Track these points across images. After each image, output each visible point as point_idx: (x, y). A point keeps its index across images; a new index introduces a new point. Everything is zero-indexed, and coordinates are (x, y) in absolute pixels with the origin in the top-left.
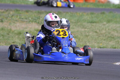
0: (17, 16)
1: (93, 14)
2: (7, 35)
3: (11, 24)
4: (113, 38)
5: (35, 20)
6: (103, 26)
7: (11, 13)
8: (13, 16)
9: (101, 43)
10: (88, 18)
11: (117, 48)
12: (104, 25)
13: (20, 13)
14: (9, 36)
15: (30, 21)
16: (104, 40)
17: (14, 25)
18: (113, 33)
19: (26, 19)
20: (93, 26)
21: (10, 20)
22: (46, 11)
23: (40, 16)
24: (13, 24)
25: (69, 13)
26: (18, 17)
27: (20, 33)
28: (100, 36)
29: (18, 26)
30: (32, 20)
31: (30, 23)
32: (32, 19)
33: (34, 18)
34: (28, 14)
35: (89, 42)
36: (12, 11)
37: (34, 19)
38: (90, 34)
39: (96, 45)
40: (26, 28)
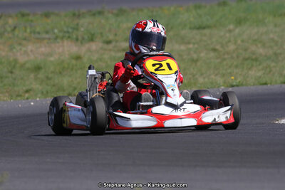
0: (26, 28)
1: (200, 7)
2: (10, 75)
3: (14, 48)
4: (256, 60)
5: (67, 35)
6: (228, 35)
7: (10, 21)
8: (15, 28)
9: (231, 74)
10: (192, 19)
11: (271, 84)
12: (230, 31)
13: (32, 21)
14: (14, 76)
15: (56, 38)
16: (236, 67)
17: (21, 49)
18: (253, 48)
19: (47, 32)
20: (205, 35)
21: (10, 38)
22: (90, 11)
23: (78, 24)
24: (19, 48)
25: (146, 11)
26: (28, 30)
27: (38, 68)
28: (224, 59)
29: (32, 51)
30: (61, 34)
31: (58, 43)
32: (60, 31)
33: (65, 29)
34: (49, 21)
35: (202, 74)
36: (10, 16)
37: (65, 32)
38: (202, 55)
39: (220, 80)
40: (50, 55)
